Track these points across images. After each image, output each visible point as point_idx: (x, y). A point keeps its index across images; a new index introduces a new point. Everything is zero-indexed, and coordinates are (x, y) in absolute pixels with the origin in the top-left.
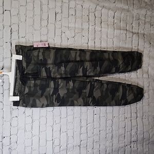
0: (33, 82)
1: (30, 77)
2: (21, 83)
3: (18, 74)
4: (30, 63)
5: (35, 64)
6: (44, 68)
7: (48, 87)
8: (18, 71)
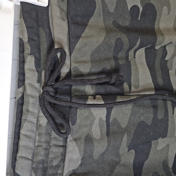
0: (101, 113)
1: (89, 89)
2: (44, 121)
3: (31, 77)
4: (84, 25)
5: (108, 30)
6: (142, 51)
7: (164, 136)
8: (30, 62)
